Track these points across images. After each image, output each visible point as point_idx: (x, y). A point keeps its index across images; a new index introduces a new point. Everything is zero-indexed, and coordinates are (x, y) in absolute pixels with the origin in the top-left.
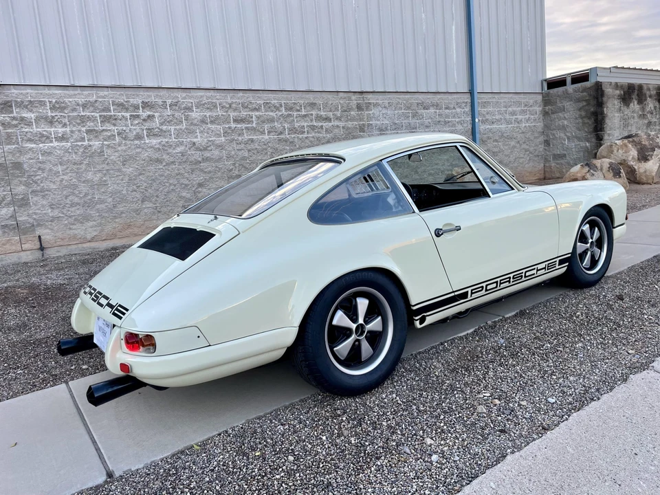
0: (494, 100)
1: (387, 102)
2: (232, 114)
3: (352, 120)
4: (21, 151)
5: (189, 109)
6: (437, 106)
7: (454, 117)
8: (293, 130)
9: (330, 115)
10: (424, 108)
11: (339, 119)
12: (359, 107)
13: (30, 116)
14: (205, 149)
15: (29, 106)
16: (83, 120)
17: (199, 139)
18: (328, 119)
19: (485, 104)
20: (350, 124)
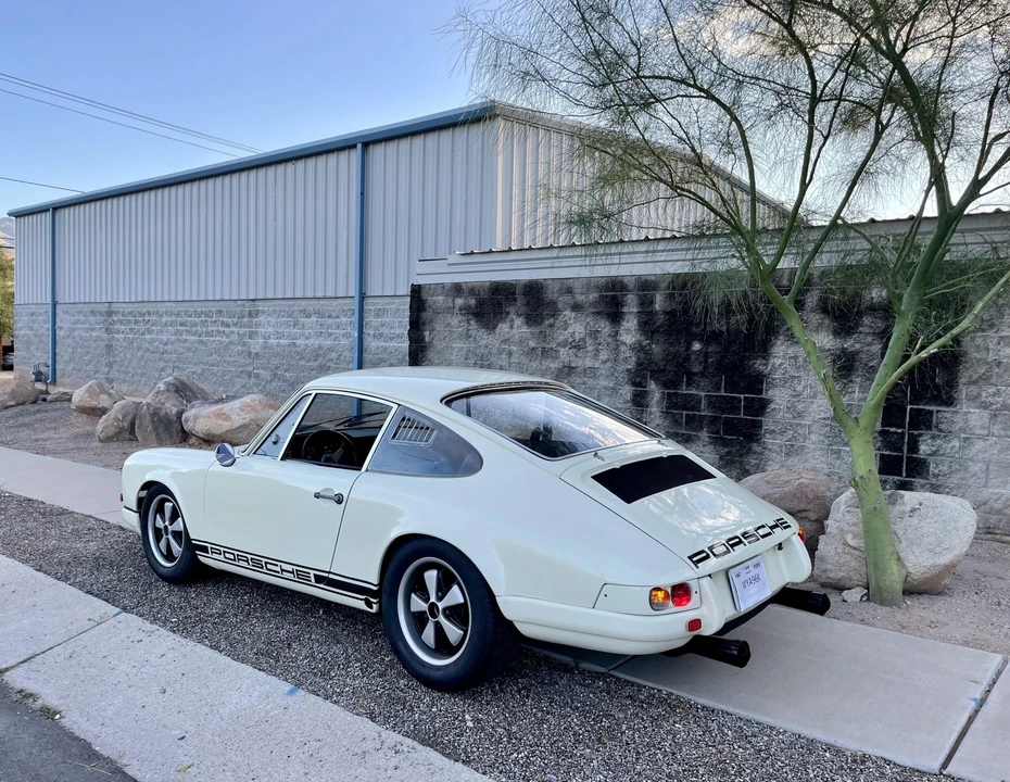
0: (393, 307)
1: (272, 309)
2: (179, 319)
3: (245, 326)
4: (113, 338)
5: (161, 316)
6: (319, 313)
7: (338, 328)
8: (208, 334)
9: (229, 321)
10: (307, 317)
11: (235, 325)
12: (250, 315)
13: (116, 319)
14: (166, 344)
15: (117, 313)
16: (129, 321)
17: (164, 338)
18: (228, 325)
19: (380, 313)
20: (242, 331)
